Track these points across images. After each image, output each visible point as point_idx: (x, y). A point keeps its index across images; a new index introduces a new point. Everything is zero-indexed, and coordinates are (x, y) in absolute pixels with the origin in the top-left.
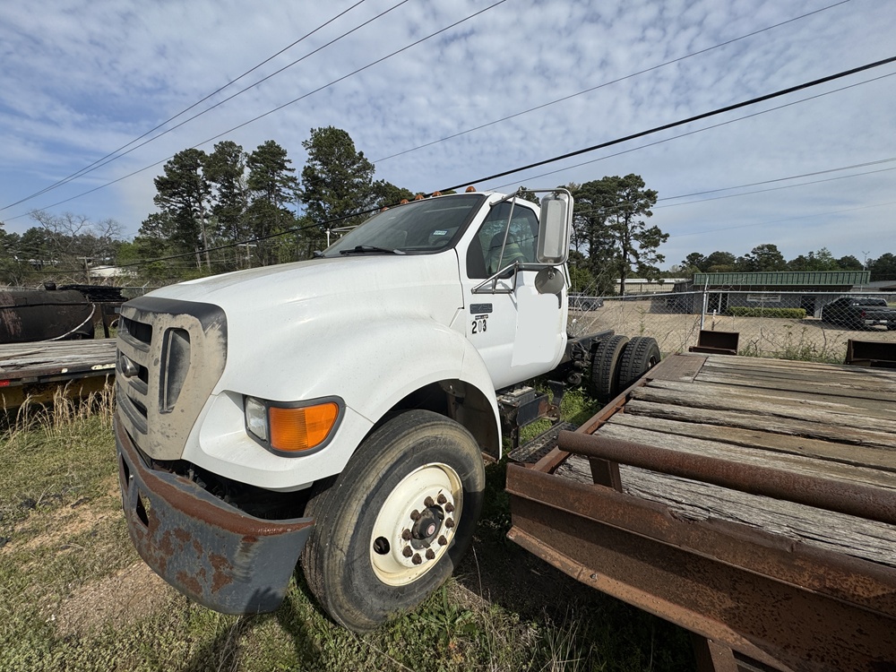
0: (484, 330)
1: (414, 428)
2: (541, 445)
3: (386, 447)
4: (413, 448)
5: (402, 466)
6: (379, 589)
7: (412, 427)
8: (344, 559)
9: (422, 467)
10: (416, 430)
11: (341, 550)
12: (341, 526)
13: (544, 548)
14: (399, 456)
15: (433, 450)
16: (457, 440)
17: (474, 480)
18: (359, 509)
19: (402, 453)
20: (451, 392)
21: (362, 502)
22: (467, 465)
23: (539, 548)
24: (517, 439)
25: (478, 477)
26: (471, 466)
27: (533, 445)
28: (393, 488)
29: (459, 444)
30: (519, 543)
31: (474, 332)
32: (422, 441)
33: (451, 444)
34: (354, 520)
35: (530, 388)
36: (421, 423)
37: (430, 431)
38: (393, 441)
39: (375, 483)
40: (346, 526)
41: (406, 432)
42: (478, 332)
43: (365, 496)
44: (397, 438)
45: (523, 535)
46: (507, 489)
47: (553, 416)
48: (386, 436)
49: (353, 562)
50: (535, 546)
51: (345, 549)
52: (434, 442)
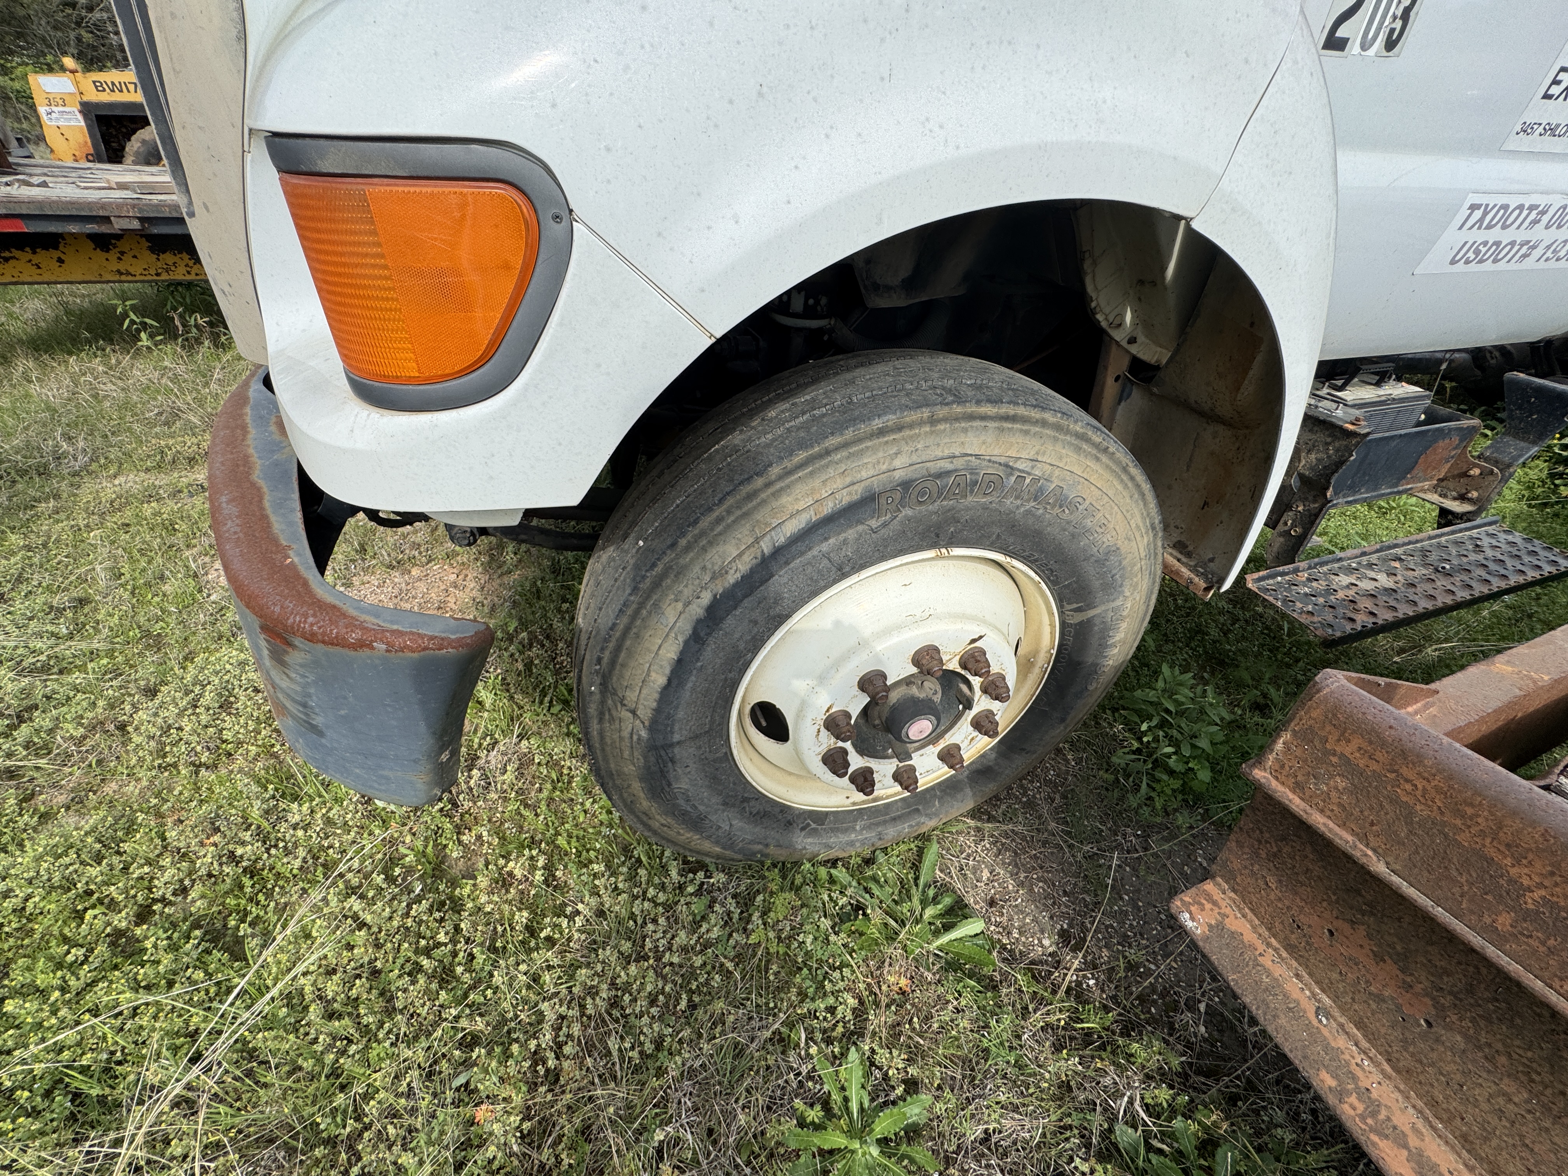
0: (1390, 45)
1: (926, 413)
2: (1384, 581)
3: (802, 455)
4: (906, 485)
5: (851, 534)
6: (756, 806)
7: (919, 406)
8: (644, 734)
9: (931, 554)
10: (933, 421)
11: (633, 712)
12: (630, 654)
13: (1341, 1042)
14: (846, 498)
15: (985, 508)
16: (1090, 495)
17: (1106, 630)
18: (685, 627)
19: (856, 493)
20: (1119, 336)
21: (697, 609)
22: (1097, 584)
23: (1315, 1035)
24: (1302, 539)
25: (1124, 626)
26: (1111, 587)
27: (1350, 571)
28: (815, 594)
29: (1091, 511)
30: (1219, 958)
31: (1334, 43)
32: (947, 465)
33: (1062, 501)
34: (671, 652)
35: (1413, 390)
36: (960, 400)
37: (990, 437)
38: (833, 441)
39: (744, 566)
40: (644, 660)
41: (890, 419)
42: (1354, 48)
43: (706, 598)
44: (849, 434)
45: (1249, 936)
46: (1259, 774)
47: (1462, 498)
48: (814, 419)
49: (672, 745)
50: (1295, 1012)
51: (645, 712)
52: (994, 484)
